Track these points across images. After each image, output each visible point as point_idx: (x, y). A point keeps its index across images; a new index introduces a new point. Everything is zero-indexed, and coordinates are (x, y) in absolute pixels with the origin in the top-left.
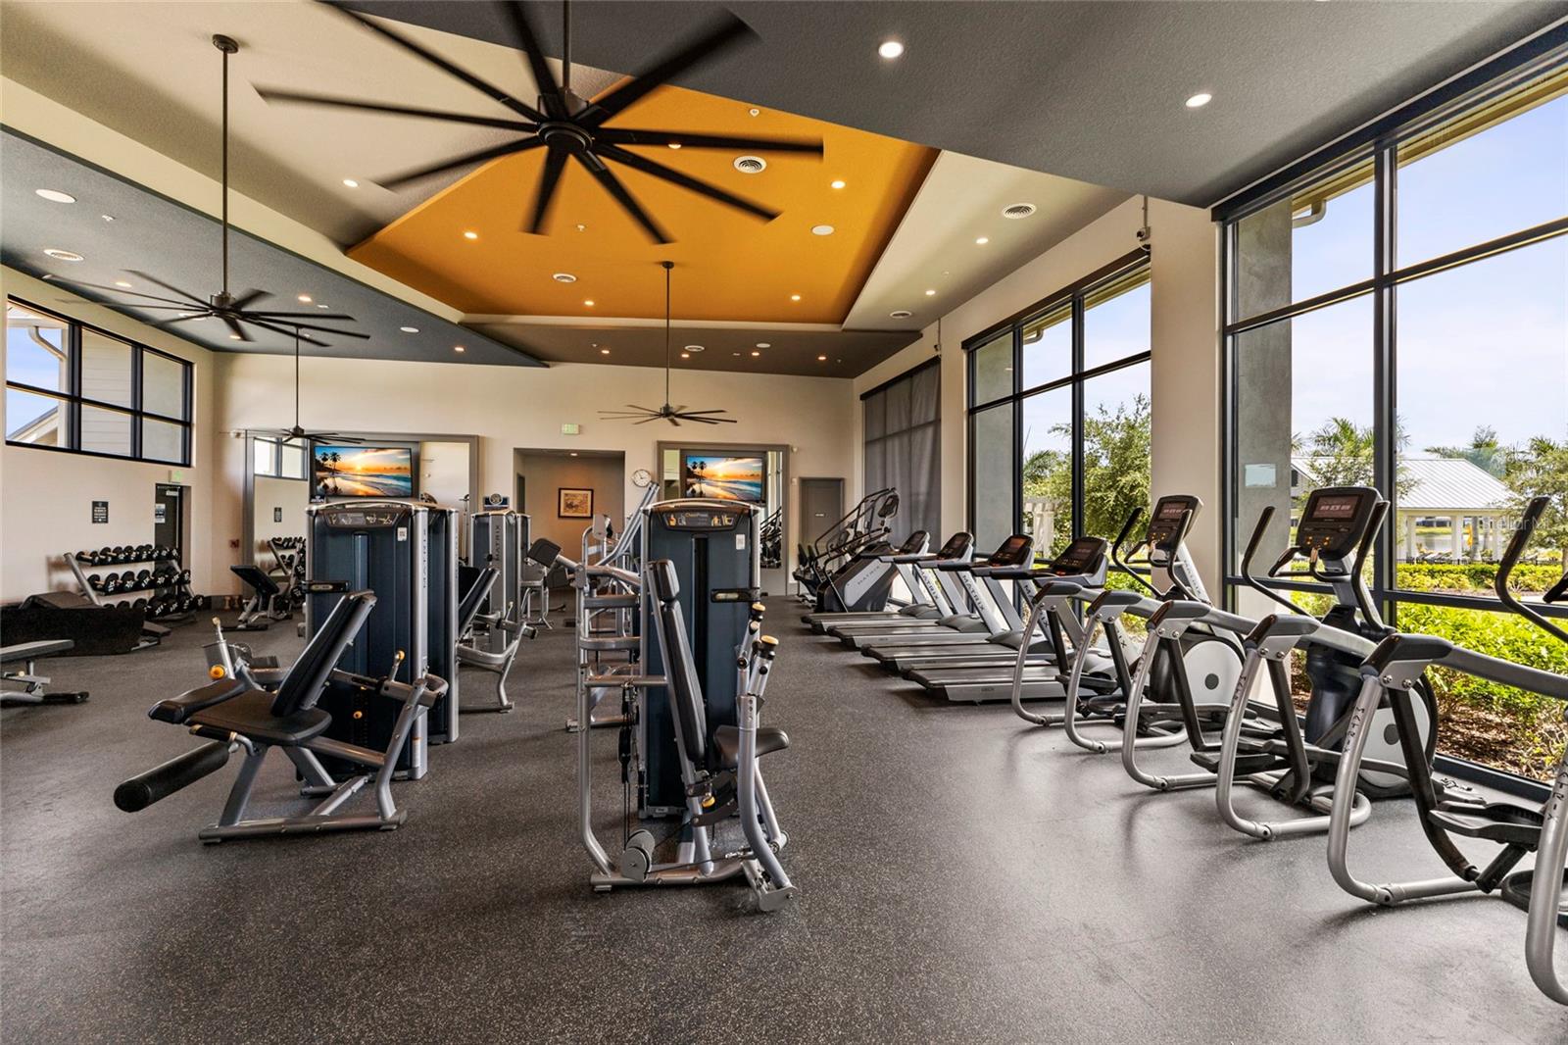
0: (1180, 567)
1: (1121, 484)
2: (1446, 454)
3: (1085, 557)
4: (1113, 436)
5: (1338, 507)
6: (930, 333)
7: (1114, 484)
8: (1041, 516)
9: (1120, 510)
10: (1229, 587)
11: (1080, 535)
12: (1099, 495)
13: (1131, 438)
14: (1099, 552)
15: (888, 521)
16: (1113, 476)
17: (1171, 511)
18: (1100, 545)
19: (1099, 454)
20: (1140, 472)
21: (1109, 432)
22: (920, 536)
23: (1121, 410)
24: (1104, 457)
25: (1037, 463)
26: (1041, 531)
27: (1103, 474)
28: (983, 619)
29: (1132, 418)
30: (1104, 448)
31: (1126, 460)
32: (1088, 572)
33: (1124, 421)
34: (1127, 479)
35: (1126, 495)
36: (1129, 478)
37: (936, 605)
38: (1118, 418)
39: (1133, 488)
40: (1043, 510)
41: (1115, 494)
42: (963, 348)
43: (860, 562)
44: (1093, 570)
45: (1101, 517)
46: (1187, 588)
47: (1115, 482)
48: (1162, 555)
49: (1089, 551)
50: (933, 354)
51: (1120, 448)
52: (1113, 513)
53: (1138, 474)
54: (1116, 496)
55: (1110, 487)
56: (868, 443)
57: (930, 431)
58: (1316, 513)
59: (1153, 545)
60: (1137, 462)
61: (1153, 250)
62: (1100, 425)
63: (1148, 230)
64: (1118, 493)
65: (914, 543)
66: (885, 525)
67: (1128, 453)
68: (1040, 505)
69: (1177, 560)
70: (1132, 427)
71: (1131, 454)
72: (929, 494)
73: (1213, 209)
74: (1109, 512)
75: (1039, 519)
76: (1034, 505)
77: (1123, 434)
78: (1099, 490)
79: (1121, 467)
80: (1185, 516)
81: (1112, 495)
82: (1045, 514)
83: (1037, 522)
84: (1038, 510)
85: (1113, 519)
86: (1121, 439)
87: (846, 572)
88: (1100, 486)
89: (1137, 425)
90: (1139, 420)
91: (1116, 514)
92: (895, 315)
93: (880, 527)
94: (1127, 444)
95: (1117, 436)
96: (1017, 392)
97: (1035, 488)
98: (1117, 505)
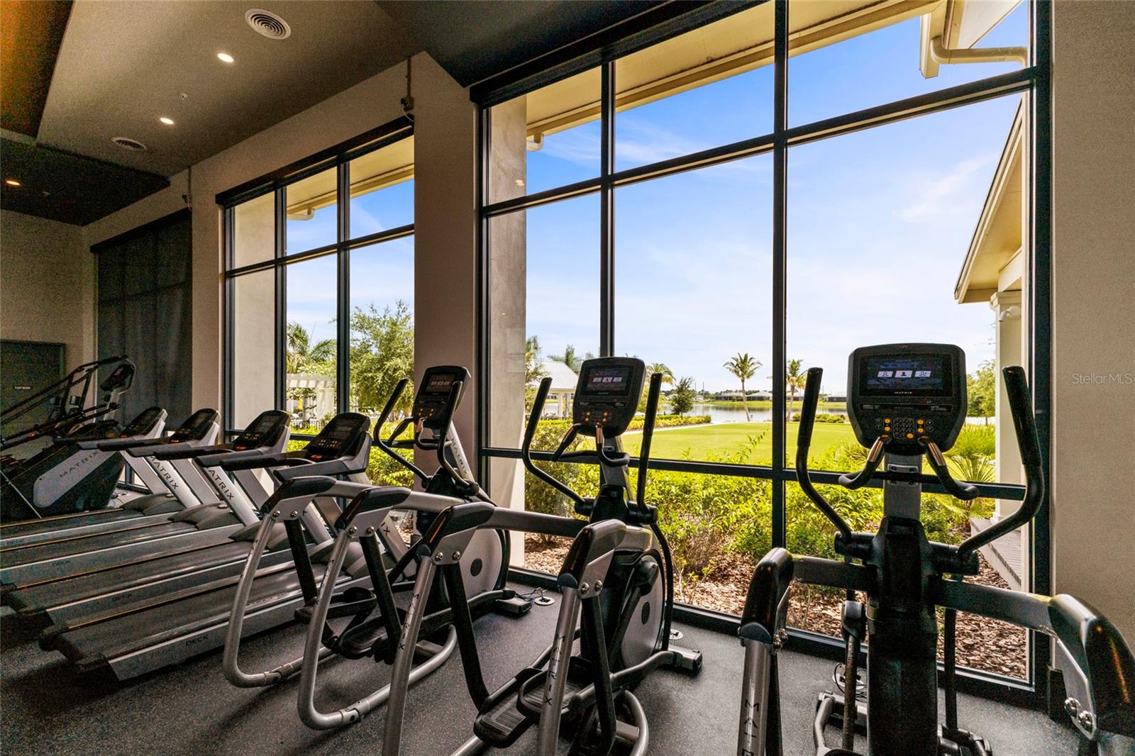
0: (448, 447)
1: (387, 367)
2: (556, 359)
3: (345, 436)
4: (381, 329)
5: (610, 379)
6: (178, 182)
7: (382, 366)
8: (323, 391)
9: (386, 387)
10: (484, 458)
11: (345, 410)
12: (370, 375)
13: (393, 332)
14: (361, 430)
15: (115, 395)
16: (382, 360)
17: (441, 383)
18: (362, 423)
19: (371, 343)
20: (400, 358)
21: (378, 326)
22: (153, 413)
23: (387, 310)
24: (374, 346)
25: (322, 349)
26: (323, 404)
27: (373, 359)
28: (232, 509)
29: (395, 318)
30: (375, 339)
31: (390, 349)
32: (347, 454)
33: (389, 319)
34: (391, 363)
35: (390, 376)
36: (392, 363)
37: (175, 495)
38: (385, 317)
39: (395, 370)
40: (325, 387)
41: (382, 375)
42: (217, 202)
43: (65, 448)
44: (353, 452)
45: (371, 393)
46: (454, 469)
47: (383, 365)
48: (429, 433)
49: (349, 429)
50: (182, 206)
51: (386, 339)
52: (380, 389)
53: (399, 360)
54: (383, 377)
55: (379, 369)
56: (103, 304)
57: (179, 294)
58: (589, 386)
59: (421, 423)
60: (398, 351)
61: (417, 121)
62: (371, 321)
63: (412, 100)
64: (385, 374)
65: (143, 422)
66: (111, 401)
67: (392, 344)
68: (323, 382)
69: (447, 440)
70: (394, 324)
71: (394, 345)
72: (178, 365)
73: (471, 88)
74: (377, 389)
75: (321, 394)
76: (317, 382)
77: (388, 329)
78: (370, 372)
79: (387, 354)
80: (456, 388)
81: (380, 375)
82: (326, 390)
83: (319, 396)
84: (321, 386)
85: (381, 394)
86: (387, 332)
87: (43, 462)
88: (371, 369)
89: (398, 323)
90: (400, 319)
91: (383, 390)
92: (119, 141)
93: (104, 402)
94: (391, 338)
95: (384, 331)
96: (279, 256)
97: (319, 367)
98: (383, 383)
